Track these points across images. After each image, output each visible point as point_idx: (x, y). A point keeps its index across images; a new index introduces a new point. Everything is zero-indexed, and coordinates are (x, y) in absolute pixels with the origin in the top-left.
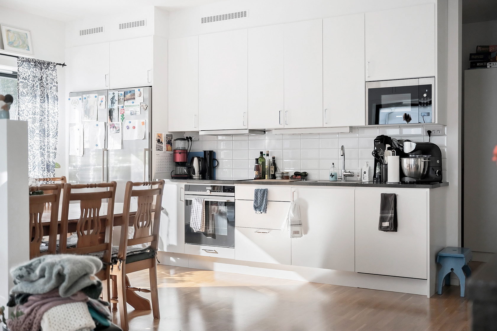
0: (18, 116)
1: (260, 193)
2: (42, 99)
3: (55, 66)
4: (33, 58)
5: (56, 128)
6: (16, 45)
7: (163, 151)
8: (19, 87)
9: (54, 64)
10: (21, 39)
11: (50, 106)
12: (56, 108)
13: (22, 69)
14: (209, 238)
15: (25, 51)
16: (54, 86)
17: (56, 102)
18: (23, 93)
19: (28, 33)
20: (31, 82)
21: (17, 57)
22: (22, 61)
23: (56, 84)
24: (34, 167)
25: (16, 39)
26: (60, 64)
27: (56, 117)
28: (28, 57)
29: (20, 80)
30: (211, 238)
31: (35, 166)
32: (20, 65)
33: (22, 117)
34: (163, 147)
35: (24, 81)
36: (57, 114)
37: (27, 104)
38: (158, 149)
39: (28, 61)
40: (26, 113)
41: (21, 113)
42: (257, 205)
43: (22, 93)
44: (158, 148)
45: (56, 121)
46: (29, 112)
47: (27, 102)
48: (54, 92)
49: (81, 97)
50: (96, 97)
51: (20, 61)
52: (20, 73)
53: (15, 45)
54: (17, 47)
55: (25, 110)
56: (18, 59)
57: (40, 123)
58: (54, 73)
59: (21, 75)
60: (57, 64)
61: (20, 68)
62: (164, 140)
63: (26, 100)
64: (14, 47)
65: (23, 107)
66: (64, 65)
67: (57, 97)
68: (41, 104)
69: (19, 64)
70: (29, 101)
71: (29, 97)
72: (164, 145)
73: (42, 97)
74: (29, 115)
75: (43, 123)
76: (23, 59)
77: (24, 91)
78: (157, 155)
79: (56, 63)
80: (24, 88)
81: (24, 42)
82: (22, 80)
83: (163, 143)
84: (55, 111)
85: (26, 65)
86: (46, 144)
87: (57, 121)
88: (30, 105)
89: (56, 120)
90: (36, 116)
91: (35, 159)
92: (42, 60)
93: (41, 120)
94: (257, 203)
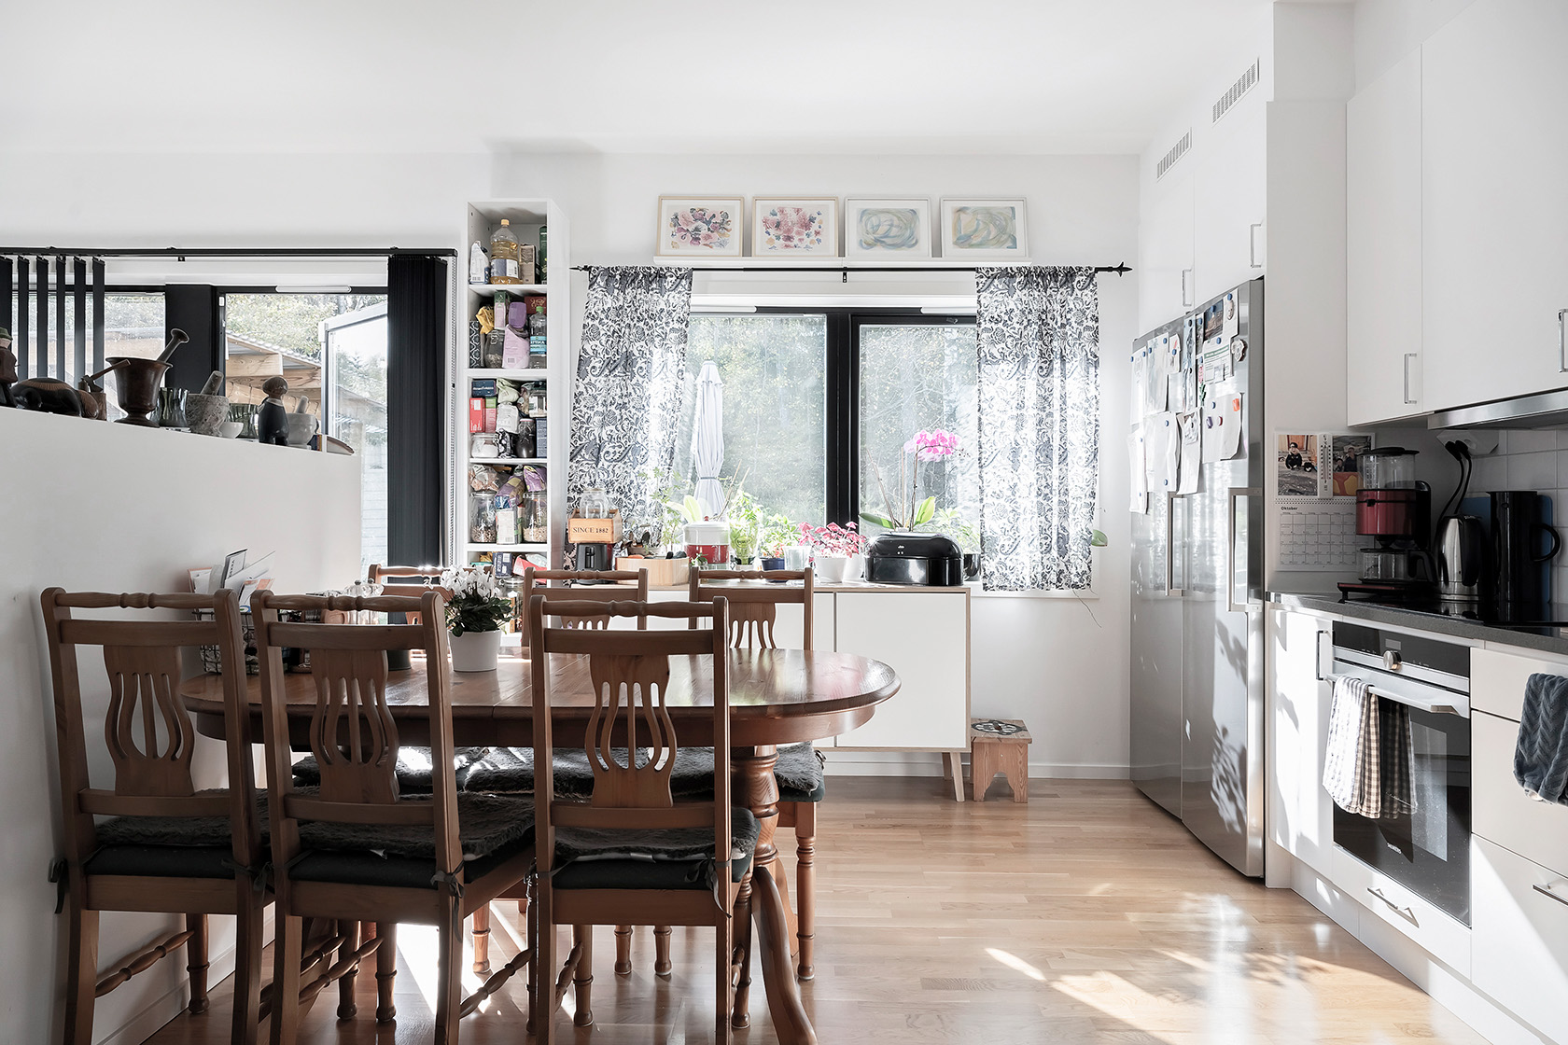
0: (978, 414)
1: (1547, 696)
2: (1044, 366)
3: (1091, 277)
4: (1020, 265)
5: (1092, 441)
6: (980, 240)
7: (1318, 496)
8: (981, 342)
9: (1089, 272)
10: (995, 224)
11: (1074, 383)
12: (1092, 386)
13: (988, 298)
14: (1394, 848)
15: (1004, 251)
16: (1087, 328)
17: (1092, 370)
18: (991, 355)
19: (1019, 207)
20: (1017, 326)
21: (973, 269)
22: (989, 278)
23: (1091, 323)
24: (1017, 542)
25: (982, 226)
26: (1110, 269)
27: (1092, 410)
28: (1004, 265)
29: (983, 326)
30: (1399, 851)
31: (1018, 539)
32: (984, 288)
33: (988, 417)
34: (1315, 481)
35: (995, 327)
36: (1094, 401)
37: (1004, 382)
38: (1290, 490)
39: (1007, 274)
40: (998, 404)
41: (984, 406)
42: (1531, 755)
43: (988, 355)
44: (1286, 487)
45: (1094, 422)
46: (1011, 403)
47: (1004, 377)
48: (1087, 344)
49: (1144, 349)
50: (1166, 341)
51: (984, 280)
52: (983, 308)
53: (974, 242)
54: (980, 245)
55: (997, 399)
56: (979, 275)
57: (1039, 427)
58: (1087, 296)
59: (986, 314)
60: (1097, 270)
61: (984, 294)
62: (1319, 454)
63: (998, 372)
64: (971, 246)
65: (989, 391)
66: (1121, 269)
67: (1096, 356)
68: (1041, 380)
69: (981, 285)
70: (1010, 376)
71: (1012, 365)
72: (1323, 478)
73: (1046, 362)
74: (1010, 411)
75: (1045, 427)
76: (991, 273)
77: (994, 351)
78: (1284, 511)
79: (1094, 266)
80: (993, 343)
81: (1002, 230)
82: (989, 325)
83: (1319, 467)
84: (1089, 396)
85: (1000, 287)
86: (1056, 483)
87: (1096, 420)
88: (1012, 385)
89: (1092, 419)
90: (1023, 411)
91: (1020, 520)
92: (1051, 265)
93: (1040, 421)
94: (1532, 744)
